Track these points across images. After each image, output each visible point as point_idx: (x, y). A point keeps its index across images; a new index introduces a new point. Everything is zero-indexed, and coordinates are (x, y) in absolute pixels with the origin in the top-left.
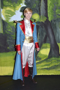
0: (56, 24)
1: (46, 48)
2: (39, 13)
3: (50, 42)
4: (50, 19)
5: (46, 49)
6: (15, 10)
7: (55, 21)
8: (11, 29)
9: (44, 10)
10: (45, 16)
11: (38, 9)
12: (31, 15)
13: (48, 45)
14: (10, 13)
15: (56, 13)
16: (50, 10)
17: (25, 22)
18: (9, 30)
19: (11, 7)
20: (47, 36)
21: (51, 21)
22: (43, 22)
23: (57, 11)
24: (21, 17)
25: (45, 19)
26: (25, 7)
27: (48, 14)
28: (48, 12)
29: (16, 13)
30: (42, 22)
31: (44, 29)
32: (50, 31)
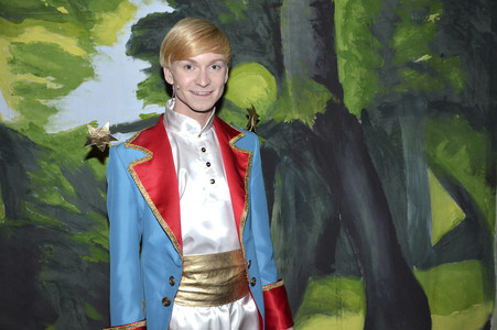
0: (397, 132)
1: (334, 308)
2: (272, 56)
3: (361, 269)
4: (352, 102)
5: (333, 320)
6: (88, 42)
7: (388, 110)
8: (70, 187)
9: (309, 35)
10: (317, 79)
11: (261, 30)
12: (217, 78)
13: (351, 291)
14: (50, 65)
15: (393, 51)
16: (351, 37)
17: (170, 133)
18: (55, 199)
19: (60, 18)
20: (340, 222)
21: (364, 113)
22: (304, 127)
23: (399, 40)
24: (141, 95)
25: (319, 99)
26: (167, 15)
27: (342, 62)
28: (341, 46)
29: (98, 64)
30: (296, 124)
31: (313, 174)
32: (356, 186)
